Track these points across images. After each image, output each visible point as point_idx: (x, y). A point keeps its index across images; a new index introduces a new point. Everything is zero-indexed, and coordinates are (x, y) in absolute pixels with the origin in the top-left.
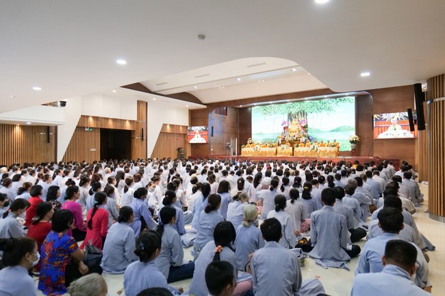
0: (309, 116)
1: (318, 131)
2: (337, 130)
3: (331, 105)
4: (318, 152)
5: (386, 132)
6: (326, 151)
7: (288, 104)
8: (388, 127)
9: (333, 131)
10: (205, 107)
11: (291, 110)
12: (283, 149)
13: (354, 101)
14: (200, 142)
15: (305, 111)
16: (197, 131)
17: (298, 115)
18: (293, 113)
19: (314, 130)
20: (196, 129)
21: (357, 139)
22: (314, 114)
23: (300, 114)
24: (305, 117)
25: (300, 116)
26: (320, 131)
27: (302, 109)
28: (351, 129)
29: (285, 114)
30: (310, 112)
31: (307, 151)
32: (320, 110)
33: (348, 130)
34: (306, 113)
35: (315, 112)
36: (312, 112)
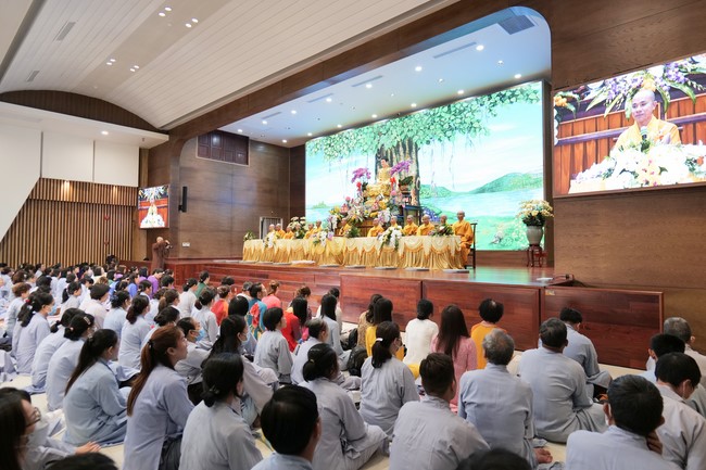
0: (424, 153)
1: (445, 193)
2: (494, 187)
3: (477, 116)
4: (400, 252)
5: (606, 164)
6: (420, 249)
7: (375, 125)
8: (611, 140)
9: (482, 190)
10: (165, 138)
11: (383, 139)
12: (317, 242)
13: (540, 94)
14: (156, 225)
15: (414, 140)
16: (151, 199)
17: (397, 152)
18: (386, 148)
19: (435, 190)
20: (151, 193)
21: (545, 212)
22: (435, 144)
23: (401, 149)
24: (414, 156)
25: (402, 153)
26: (449, 193)
27: (406, 136)
28: (532, 181)
29: (370, 152)
30: (424, 142)
31: (374, 249)
32: (449, 133)
33: (524, 186)
34: (416, 145)
35: (436, 141)
36: (428, 142)
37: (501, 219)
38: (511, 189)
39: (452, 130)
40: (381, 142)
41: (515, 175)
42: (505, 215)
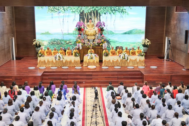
1: (112, 33)
2: (130, 33)
9: (125, 33)
15: (99, 11)
17: (91, 15)
18: (85, 12)
23: (92, 14)
24: (98, 18)
25: (93, 16)
26: (113, 33)
27: (95, 9)
28: (142, 32)
29: (76, 13)
30: (103, 13)
31: (118, 60)
32: (114, 12)
33: (139, 33)
34: (100, 14)
35: (109, 14)
36: (105, 13)
37: (131, 43)
38: (135, 34)
39: (115, 10)
40: (83, 9)
41: (136, 30)
42: (133, 42)
